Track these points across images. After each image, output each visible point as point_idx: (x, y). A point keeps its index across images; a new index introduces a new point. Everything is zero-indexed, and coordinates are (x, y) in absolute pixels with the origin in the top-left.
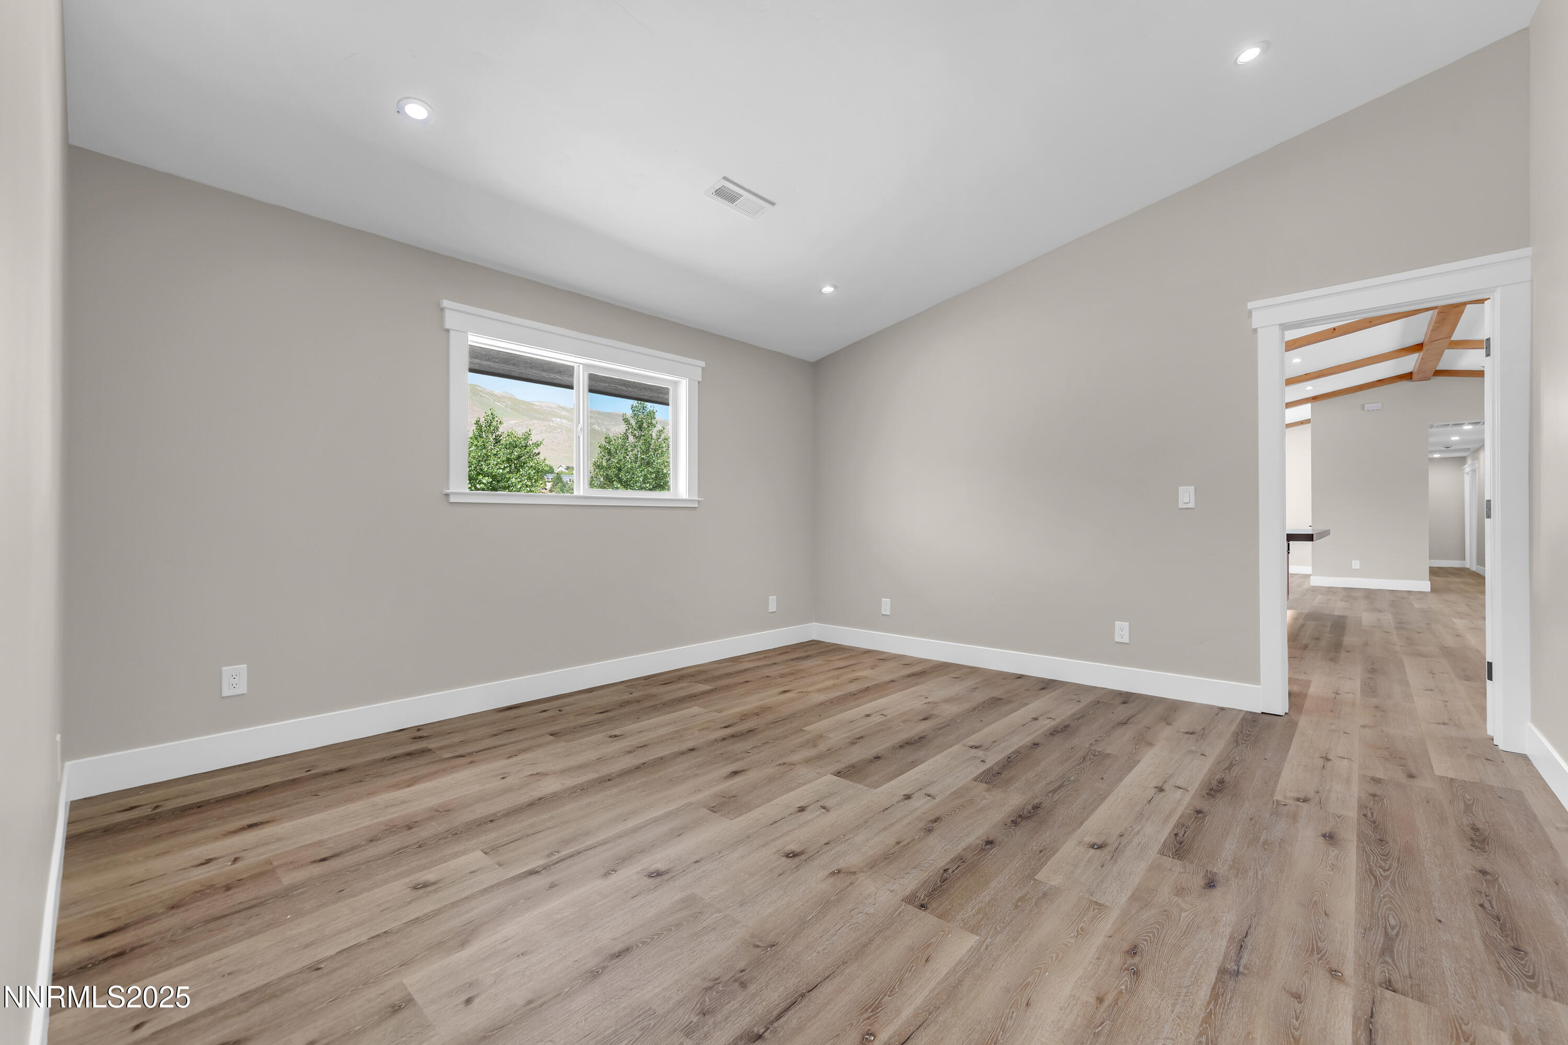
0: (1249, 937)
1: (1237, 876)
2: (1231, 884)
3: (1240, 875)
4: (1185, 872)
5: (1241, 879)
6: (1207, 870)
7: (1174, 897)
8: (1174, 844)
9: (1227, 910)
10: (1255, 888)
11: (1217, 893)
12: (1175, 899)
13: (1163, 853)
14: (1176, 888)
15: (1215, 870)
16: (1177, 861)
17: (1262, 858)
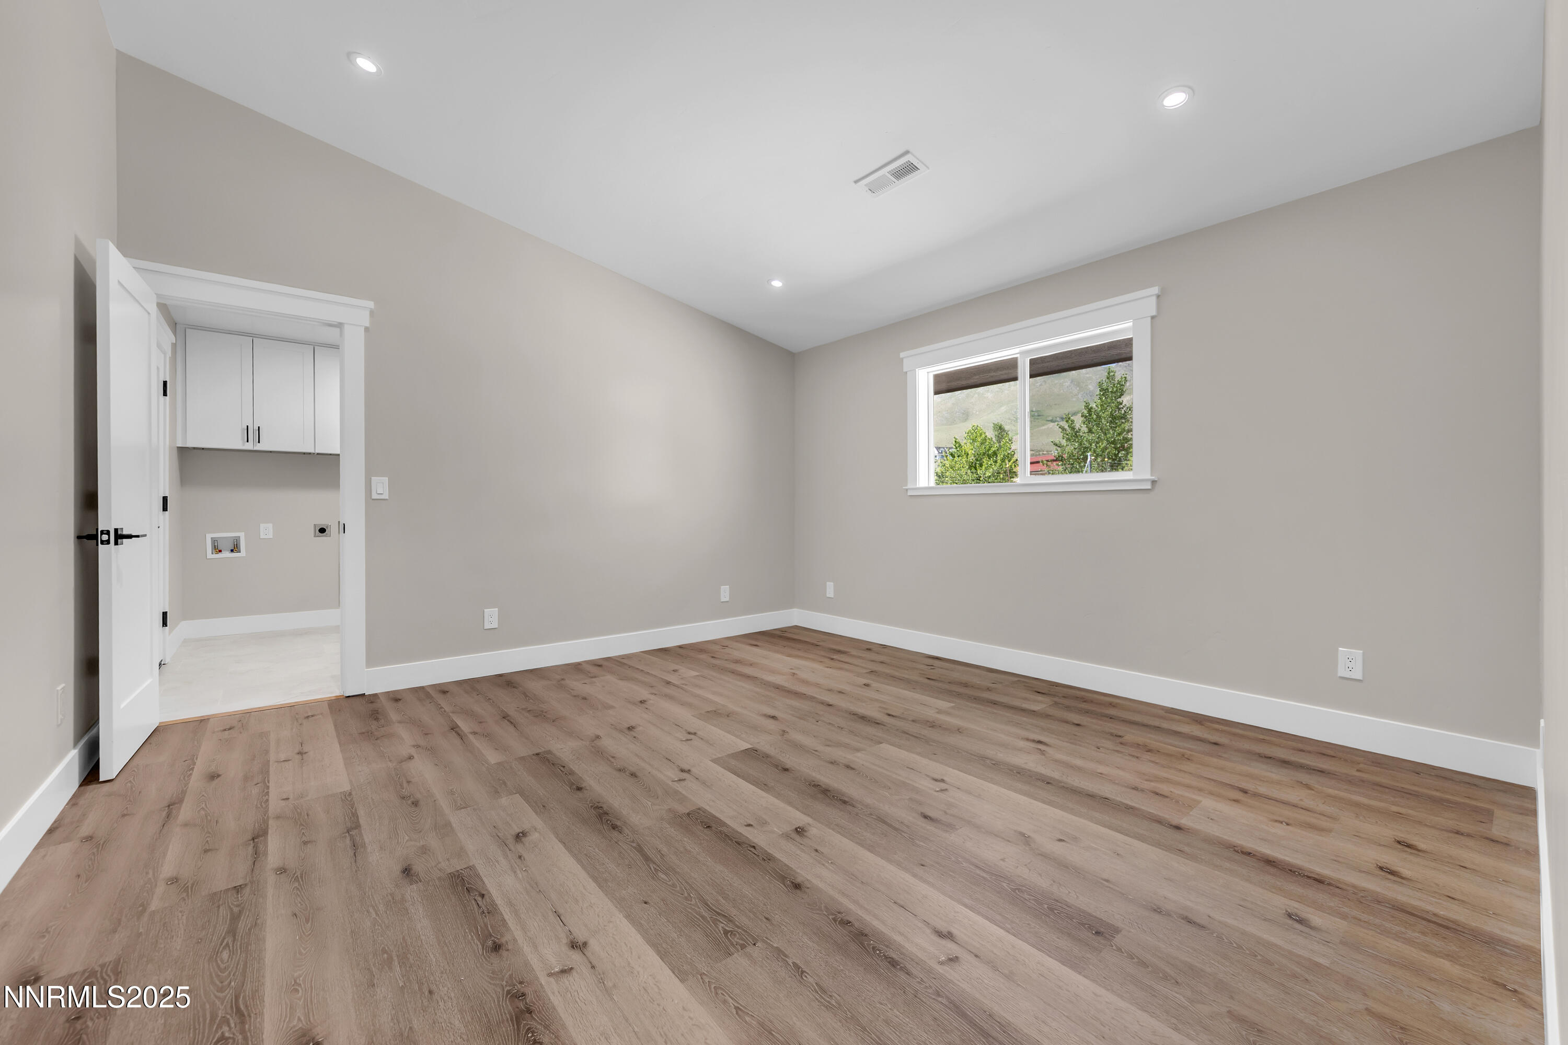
0: (352, 854)
1: (392, 895)
2: (391, 884)
3: (390, 898)
4: (436, 866)
5: (387, 896)
6: (420, 882)
7: (424, 843)
8: (471, 884)
9: (380, 861)
10: (369, 895)
11: (397, 869)
12: (422, 843)
13: (471, 869)
14: (429, 850)
15: (414, 886)
16: (452, 871)
17: (382, 936)
